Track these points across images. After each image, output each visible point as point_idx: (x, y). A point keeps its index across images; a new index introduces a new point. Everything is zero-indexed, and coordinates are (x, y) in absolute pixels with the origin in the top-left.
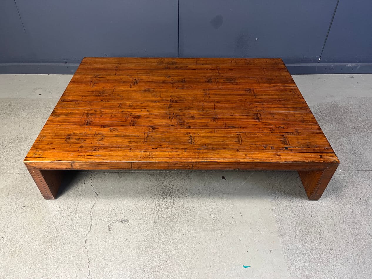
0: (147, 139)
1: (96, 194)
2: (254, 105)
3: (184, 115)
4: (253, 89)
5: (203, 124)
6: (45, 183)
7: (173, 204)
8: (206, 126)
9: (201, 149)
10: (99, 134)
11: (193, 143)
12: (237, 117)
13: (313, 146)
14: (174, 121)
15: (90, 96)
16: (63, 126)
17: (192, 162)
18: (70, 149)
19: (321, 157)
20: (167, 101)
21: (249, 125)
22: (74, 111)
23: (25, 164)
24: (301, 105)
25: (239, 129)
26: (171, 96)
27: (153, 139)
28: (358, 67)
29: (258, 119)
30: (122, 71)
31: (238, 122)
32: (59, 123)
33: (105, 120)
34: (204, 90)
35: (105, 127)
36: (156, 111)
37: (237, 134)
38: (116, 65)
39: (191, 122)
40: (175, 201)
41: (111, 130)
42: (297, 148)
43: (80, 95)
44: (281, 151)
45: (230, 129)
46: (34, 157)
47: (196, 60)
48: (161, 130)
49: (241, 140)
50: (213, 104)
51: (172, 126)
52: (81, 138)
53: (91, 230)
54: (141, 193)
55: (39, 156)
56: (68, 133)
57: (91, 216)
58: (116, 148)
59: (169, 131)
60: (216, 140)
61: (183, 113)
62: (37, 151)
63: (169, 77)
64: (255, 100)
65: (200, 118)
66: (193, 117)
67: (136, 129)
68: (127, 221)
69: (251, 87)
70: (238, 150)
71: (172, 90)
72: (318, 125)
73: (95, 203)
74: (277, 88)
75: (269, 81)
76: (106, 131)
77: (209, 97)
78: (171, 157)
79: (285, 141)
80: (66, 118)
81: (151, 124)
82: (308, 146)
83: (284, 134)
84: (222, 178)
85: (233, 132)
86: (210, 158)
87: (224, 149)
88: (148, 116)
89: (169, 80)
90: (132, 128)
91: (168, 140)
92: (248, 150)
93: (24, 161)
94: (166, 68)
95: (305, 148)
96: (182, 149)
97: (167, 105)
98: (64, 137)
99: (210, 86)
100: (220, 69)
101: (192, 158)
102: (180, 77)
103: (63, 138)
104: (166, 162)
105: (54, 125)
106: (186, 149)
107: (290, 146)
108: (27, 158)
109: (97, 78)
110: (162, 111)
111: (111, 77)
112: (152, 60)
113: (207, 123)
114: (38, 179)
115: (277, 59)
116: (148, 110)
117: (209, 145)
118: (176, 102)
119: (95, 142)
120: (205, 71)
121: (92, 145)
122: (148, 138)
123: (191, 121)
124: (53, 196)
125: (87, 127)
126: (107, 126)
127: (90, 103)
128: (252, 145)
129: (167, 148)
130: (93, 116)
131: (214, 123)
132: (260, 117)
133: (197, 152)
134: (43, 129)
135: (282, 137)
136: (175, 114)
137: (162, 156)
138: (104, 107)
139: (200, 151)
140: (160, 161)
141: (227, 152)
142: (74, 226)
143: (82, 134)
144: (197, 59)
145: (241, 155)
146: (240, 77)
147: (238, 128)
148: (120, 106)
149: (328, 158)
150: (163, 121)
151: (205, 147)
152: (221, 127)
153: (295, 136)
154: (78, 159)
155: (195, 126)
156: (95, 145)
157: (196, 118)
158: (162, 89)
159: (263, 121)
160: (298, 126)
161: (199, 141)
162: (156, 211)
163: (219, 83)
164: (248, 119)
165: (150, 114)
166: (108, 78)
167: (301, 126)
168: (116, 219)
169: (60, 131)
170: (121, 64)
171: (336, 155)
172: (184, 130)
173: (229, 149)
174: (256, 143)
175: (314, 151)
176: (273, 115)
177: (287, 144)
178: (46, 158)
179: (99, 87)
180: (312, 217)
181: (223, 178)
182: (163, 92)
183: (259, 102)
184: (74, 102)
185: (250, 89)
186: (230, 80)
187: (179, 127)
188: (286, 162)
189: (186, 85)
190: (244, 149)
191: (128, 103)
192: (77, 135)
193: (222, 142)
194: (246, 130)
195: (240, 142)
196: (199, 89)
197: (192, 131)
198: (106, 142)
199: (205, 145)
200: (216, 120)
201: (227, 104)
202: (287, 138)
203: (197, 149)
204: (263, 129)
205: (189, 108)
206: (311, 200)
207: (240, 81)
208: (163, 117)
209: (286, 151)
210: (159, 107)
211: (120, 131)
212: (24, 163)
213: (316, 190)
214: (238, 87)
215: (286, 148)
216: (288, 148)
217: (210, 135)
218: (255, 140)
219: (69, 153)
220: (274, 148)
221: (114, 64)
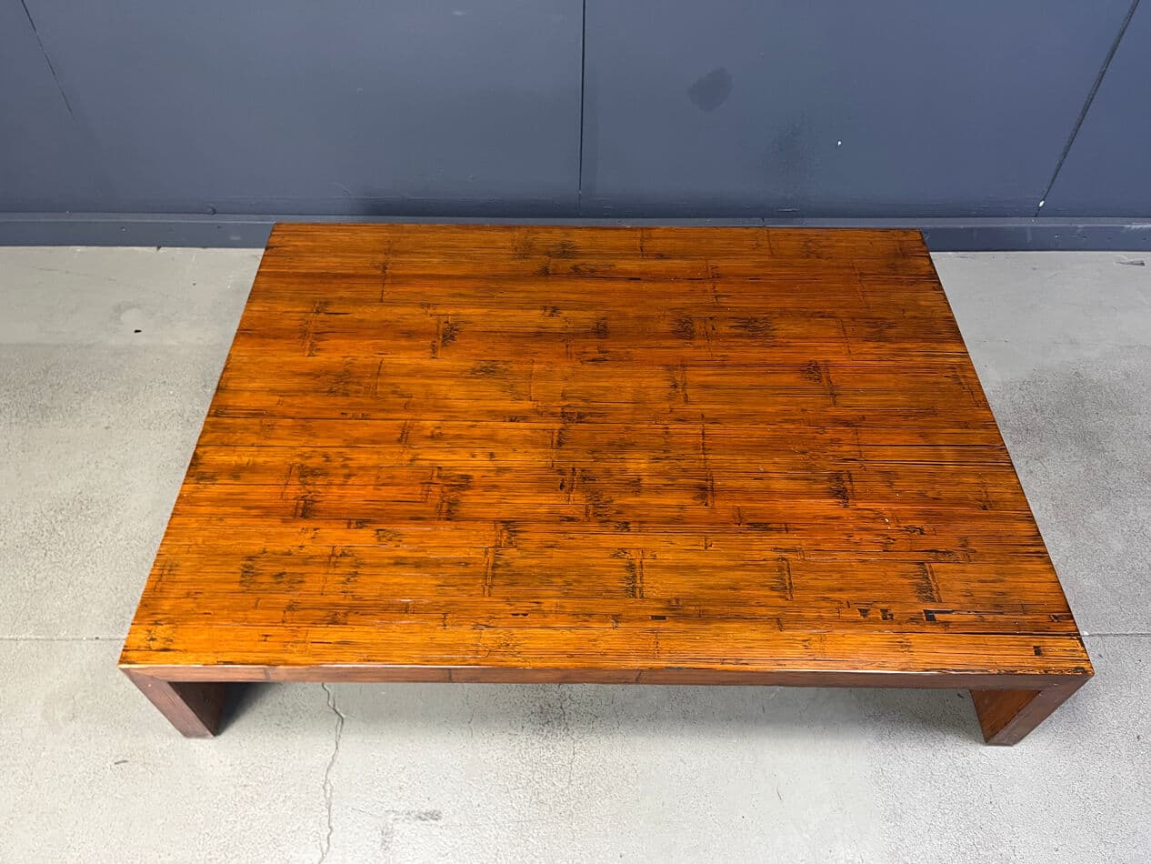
0: (497, 574)
1: (339, 716)
2: (830, 434)
3: (608, 472)
4: (827, 364)
5: (669, 513)
6: (185, 706)
8: (676, 522)
9: (664, 618)
10: (343, 555)
11: (638, 592)
12: (774, 485)
13: (1013, 609)
14: (576, 502)
15: (304, 392)
16: (229, 521)
17: (636, 672)
18: (258, 614)
19: (1038, 651)
20: (553, 414)
21: (814, 518)
22: (260, 460)
24: (978, 437)
25: (784, 535)
26: (564, 396)
27: (516, 577)
29: (841, 494)
30: (401, 283)
31: (782, 506)
32: (215, 510)
33: (357, 495)
34: (669, 367)
35: (361, 524)
36: (516, 459)
37: (777, 555)
38: (381, 258)
39: (630, 507)
40: (578, 745)
41: (379, 540)
42: (964, 616)
43: (273, 391)
44: (914, 627)
45: (754, 536)
46: (150, 649)
47: (642, 239)
48: (537, 537)
49: (790, 584)
50: (700, 428)
51: (570, 520)
52: (289, 571)
54: (475, 717)
55: (162, 646)
56: (245, 550)
57: (328, 796)
58: (400, 611)
59: (562, 540)
60: (712, 581)
61: (607, 465)
62: (156, 623)
63: (555, 310)
64: (833, 412)
65: (658, 490)
66: (635, 486)
67: (456, 533)
68: (435, 816)
69: (820, 358)
70: (779, 623)
71: (565, 367)
72: (1031, 519)
73: (337, 749)
74: (903, 361)
75: (879, 330)
76: (363, 540)
77: (686, 401)
78: (570, 649)
79: (926, 587)
80: (236, 489)
81: (504, 512)
82: (998, 607)
83: (922, 557)
85: (763, 548)
86: (692, 655)
87: (739, 618)
88: (493, 478)
89: (556, 323)
90: (445, 530)
91: (559, 581)
92: (810, 623)
93: (121, 662)
94: (545, 273)
95: (990, 618)
96: (604, 618)
97: (553, 431)
98: (236, 567)
99: (688, 353)
100: (719, 276)
101: (637, 652)
102: (590, 314)
103: (232, 570)
104: (558, 669)
105: (201, 515)
106: (617, 618)
107: (941, 608)
108: (129, 654)
109: (322, 315)
110: (538, 460)
111: (369, 313)
112: (497, 236)
113: (682, 507)
115: (906, 231)
116: (492, 455)
117: (693, 599)
118: (581, 417)
119: (334, 587)
120: (672, 288)
121: (325, 599)
122: (498, 571)
123: (631, 500)
124: (206, 729)
125: (305, 524)
126: (368, 521)
127: (305, 424)
128: (824, 604)
129: (559, 611)
130: (320, 481)
131: (702, 510)
132: (849, 487)
133: (652, 631)
134: (167, 534)
135: (913, 567)
136: (578, 472)
137: (542, 645)
138: (353, 444)
139: (663, 625)
140: (540, 664)
141: (747, 632)
143: (289, 554)
144: (646, 233)
145: (790, 643)
146: (784, 313)
147: (779, 531)
148: (404, 438)
149: (1058, 655)
150: (542, 499)
151: (676, 610)
152: (725, 526)
153: (957, 567)
154: (286, 657)
155: (641, 524)
156: (333, 598)
157: (649, 490)
158: (535, 366)
159: (860, 505)
160: (968, 525)
161: (659, 586)
163: (717, 337)
164: (810, 495)
165: (500, 470)
166: (359, 313)
167: (979, 524)
168: (402, 807)
169: (222, 542)
170: (396, 253)
171: (1083, 645)
172: (612, 540)
173: (753, 619)
174: (836, 595)
175: (1018, 630)
176: (889, 476)
177: (933, 600)
178: (185, 651)
179: (333, 354)
180: (991, 807)
182: (540, 376)
183: (847, 424)
184: (257, 421)
185: (817, 367)
186: (753, 327)
187: (594, 526)
188: (927, 670)
189: (612, 346)
190: (800, 621)
191: (429, 423)
192: (276, 557)
193: (731, 588)
194: (803, 543)
195: (785, 589)
196: (652, 364)
197: (632, 540)
198: (368, 587)
199: (677, 600)
200: (710, 496)
201: (743, 431)
202: (932, 572)
203: (653, 617)
204: (857, 538)
205: (623, 447)
207: (785, 328)
208: (542, 485)
209: (929, 628)
210: (525, 440)
211: (410, 541)
212: (121, 670)
214: (777, 355)
215: (930, 617)
216: (936, 615)
217: (693, 558)
218: (834, 584)
219: (255, 633)
220: (892, 615)
221: (374, 251)
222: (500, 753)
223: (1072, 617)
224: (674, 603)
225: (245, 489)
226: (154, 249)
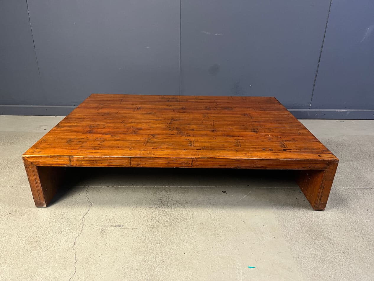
0: (146, 143)
1: (91, 204)
2: (251, 123)
3: (184, 128)
4: (249, 114)
5: (203, 134)
6: (40, 185)
7: (171, 212)
8: (206, 135)
9: (200, 149)
10: (100, 139)
11: (192, 146)
12: (234, 130)
13: (310, 149)
14: (175, 132)
15: (95, 116)
16: (66, 133)
17: (191, 158)
18: (70, 148)
19: (319, 156)
20: (168, 120)
21: (247, 135)
22: (78, 125)
23: (23, 158)
24: (295, 124)
25: (238, 137)
26: (172, 117)
27: (153, 143)
28: (348, 113)
30: (126, 102)
31: (237, 133)
32: (62, 132)
33: (106, 130)
34: (203, 114)
35: (107, 134)
36: (157, 126)
37: (235, 140)
38: (122, 98)
39: (190, 133)
40: (173, 210)
41: (112, 137)
42: (295, 150)
43: (85, 115)
44: (280, 152)
45: (228, 137)
46: (34, 153)
47: (196, 97)
48: (161, 137)
49: (240, 145)
50: (212, 122)
51: (172, 135)
52: (82, 141)
53: (82, 233)
54: (138, 203)
55: (38, 152)
56: (70, 138)
57: (83, 221)
58: (116, 147)
59: (169, 137)
60: (216, 144)
62: (37, 149)
63: (171, 106)
64: (251, 120)
65: (199, 130)
66: (193, 130)
67: (137, 136)
68: (121, 226)
69: (247, 113)
70: (237, 151)
71: (173, 113)
73: (89, 211)
74: (272, 114)
75: (264, 109)
76: (108, 137)
77: (208, 118)
78: (170, 154)
79: (283, 145)
80: (69, 129)
81: (152, 133)
82: (305, 149)
83: (281, 141)
85: (232, 139)
86: (209, 155)
87: (223, 150)
88: (149, 128)
89: (170, 107)
90: (133, 136)
91: (168, 144)
92: (246, 151)
93: (23, 155)
94: (168, 101)
95: (303, 151)
96: (182, 149)
97: (168, 122)
98: (66, 141)
99: (209, 112)
100: (218, 102)
101: (191, 155)
102: (181, 106)
104: (166, 158)
105: (57, 132)
106: (185, 149)
107: (287, 149)
108: (26, 153)
109: (102, 105)
110: (163, 126)
111: (115, 105)
112: (155, 96)
113: (207, 133)
114: (33, 179)
115: (271, 97)
116: (149, 125)
117: (208, 147)
118: (177, 120)
119: (96, 144)
120: (204, 103)
121: (93, 145)
122: (148, 142)
124: (45, 203)
125: (89, 134)
126: (109, 134)
127: (94, 120)
128: (251, 148)
129: (167, 148)
130: (96, 128)
131: (213, 134)
132: (257, 131)
133: (197, 151)
134: (45, 135)
135: (279, 143)
136: (175, 128)
137: (162, 153)
138: (108, 123)
139: (200, 151)
140: (160, 156)
141: (227, 152)
142: (63, 230)
143: (83, 138)
145: (240, 154)
146: (236, 107)
147: (236, 137)
148: (123, 122)
149: (326, 157)
150: (164, 131)
151: (204, 148)
152: (220, 136)
153: (292, 143)
154: (77, 154)
155: (194, 135)
156: (95, 145)
157: (196, 130)
158: (163, 113)
159: (261, 133)
160: (294, 137)
161: (197, 145)
162: (153, 218)
163: (218, 110)
164: (246, 132)
165: (151, 127)
166: (113, 105)
167: (297, 136)
168: (110, 224)
169: (62, 137)
170: (126, 98)
171: (334, 155)
172: (184, 137)
173: (229, 150)
174: (256, 147)
175: (313, 152)
176: (270, 129)
177: (285, 148)
178: (45, 153)
179: (105, 111)
180: (319, 225)
181: (224, 192)
183: (256, 122)
184: (79, 119)
185: (246, 114)
186: (227, 109)
187: (179, 136)
189: (186, 111)
190: (243, 150)
191: (131, 120)
192: (79, 139)
193: (222, 145)
194: (244, 138)
196: (198, 113)
197: (192, 138)
198: (106, 144)
199: (205, 147)
200: (215, 131)
201: (225, 123)
202: (284, 143)
203: (197, 149)
204: (260, 138)
205: (189, 124)
206: (316, 210)
207: (236, 109)
208: (164, 129)
209: (284, 152)
210: (160, 123)
211: (121, 137)
213: (320, 196)
214: (235, 112)
215: (284, 150)
216: (287, 150)
217: (210, 141)
218: (254, 145)
219: (69, 151)
220: (273, 150)
221: (119, 98)
222: (146, 212)
223: (329, 151)
224: (204, 147)
225: (72, 129)
226: (55, 116)
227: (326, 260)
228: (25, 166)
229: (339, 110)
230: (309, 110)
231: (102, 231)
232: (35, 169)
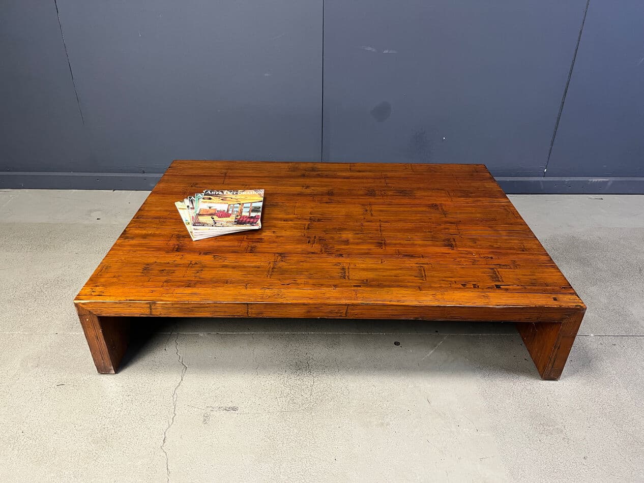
0: (273, 271)
1: (184, 366)
2: (443, 226)
3: (332, 238)
4: (441, 205)
5: (363, 251)
6: (103, 342)
7: (312, 383)
8: (367, 254)
9: (360, 286)
10: (196, 264)
11: (346, 277)
12: (416, 242)
13: (541, 285)
14: (316, 247)
16: (139, 252)
17: (346, 305)
18: (150, 283)
19: (555, 299)
20: (305, 219)
21: (437, 253)
22: (157, 232)
23: (76, 305)
24: (518, 228)
25: (422, 259)
26: (311, 213)
27: (283, 272)
28: (609, 184)
29: (451, 246)
30: (232, 178)
31: (419, 249)
32: (133, 248)
33: (205, 244)
34: (363, 205)
35: (206, 254)
36: (288, 233)
37: (418, 265)
38: (224, 171)
39: (343, 249)
40: (315, 379)
41: (215, 259)
42: (515, 287)
43: (166, 211)
44: (490, 290)
45: (406, 259)
46: (91, 295)
47: (350, 166)
48: (295, 259)
49: (425, 275)
50: (378, 224)
51: (313, 253)
52: (165, 269)
53: (174, 423)
54: (260, 366)
55: (98, 294)
56: (146, 262)
57: (174, 400)
58: (224, 283)
59: (308, 260)
60: (384, 274)
61: (332, 235)
62: (96, 286)
63: (308, 187)
64: (445, 219)
65: (358, 244)
66: (347, 242)
67: (255, 257)
68: (235, 409)
69: (438, 203)
70: (420, 289)
71: (313, 204)
72: (547, 255)
73: (182, 380)
74: (479, 204)
75: (466, 194)
76: (207, 259)
77: (372, 215)
78: (311, 296)
79: (495, 277)
80: (143, 242)
81: (280, 250)
82: (533, 284)
83: (494, 266)
84: (395, 343)
85: (411, 263)
86: (375, 299)
87: (398, 286)
88: (274, 239)
89: (308, 191)
90: (249, 257)
91: (306, 273)
92: (435, 288)
93: (75, 300)
94: (303, 176)
95: (529, 287)
96: (329, 286)
97: (305, 224)
98: (140, 268)
99: (372, 200)
100: (387, 177)
101: (346, 298)
102: (325, 188)
103: (139, 268)
104: (304, 304)
105: (125, 250)
106: (336, 286)
107: (503, 284)
108: (80, 297)
109: (194, 188)
110: (297, 233)
111: (216, 187)
112: (281, 165)
113: (369, 249)
114: (92, 333)
115: (477, 165)
116: (274, 232)
117: (373, 280)
118: (319, 220)
119: (190, 274)
120: (365, 181)
121: (185, 279)
122: (275, 270)
123: (343, 247)
124: (112, 368)
125: (178, 253)
126: (210, 253)
128: (443, 282)
129: (306, 284)
130: (186, 239)
131: (380, 250)
132: (454, 243)
133: (354, 290)
134: (106, 256)
135: (490, 270)
136: (317, 238)
137: (297, 295)
139: (359, 288)
140: (295, 302)
141: (403, 291)
142: (145, 415)
143: (168, 263)
144: (352, 165)
145: (426, 295)
146: (419, 189)
147: (419, 257)
149: (566, 301)
150: (299, 246)
151: (366, 283)
152: (391, 256)
153: (511, 270)
154: (162, 298)
155: (349, 255)
156: (189, 278)
157: (351, 244)
158: (297, 204)
159: (460, 249)
160: (515, 256)
161: (356, 275)
162: (285, 394)
163: (387, 196)
164: (433, 245)
165: (277, 237)
166: (211, 187)
167: (520, 256)
168: (216, 405)
169: (134, 259)
170: (231, 169)
171: (579, 297)
172: (332, 260)
173: (406, 287)
174: (450, 279)
175: (545, 292)
176: (474, 240)
177: (499, 281)
178: (110, 296)
180: (548, 407)
181: (397, 344)
182: (299, 207)
183: (451, 223)
184: (158, 220)
185: (436, 205)
186: (403, 193)
187: (325, 255)
188: (499, 305)
189: (335, 198)
190: (430, 287)
192: (160, 264)
193: (395, 276)
194: (432, 261)
195: (422, 277)
196: (355, 204)
197: (345, 261)
198: (207, 275)
199: (367, 280)
200: (383, 245)
201: (400, 225)
202: (498, 272)
203: (354, 286)
204: (459, 260)
205: (341, 229)
206: (546, 379)
207: (419, 194)
208: (299, 241)
209: (497, 290)
210: (291, 227)
211: (230, 259)
212: (75, 303)
213: (553, 360)
214: (417, 201)
215: (498, 287)
216: (501, 287)
217: (375, 266)
218: (448, 275)
219: (147, 290)
220: (478, 286)
221: (221, 169)
222: (272, 382)
223: (572, 288)
224: (365, 281)
225: (149, 242)
226: (112, 191)
227: (555, 471)
228: (79, 315)
229: (595, 180)
230: (543, 179)
231: (206, 419)
232: (96, 320)
